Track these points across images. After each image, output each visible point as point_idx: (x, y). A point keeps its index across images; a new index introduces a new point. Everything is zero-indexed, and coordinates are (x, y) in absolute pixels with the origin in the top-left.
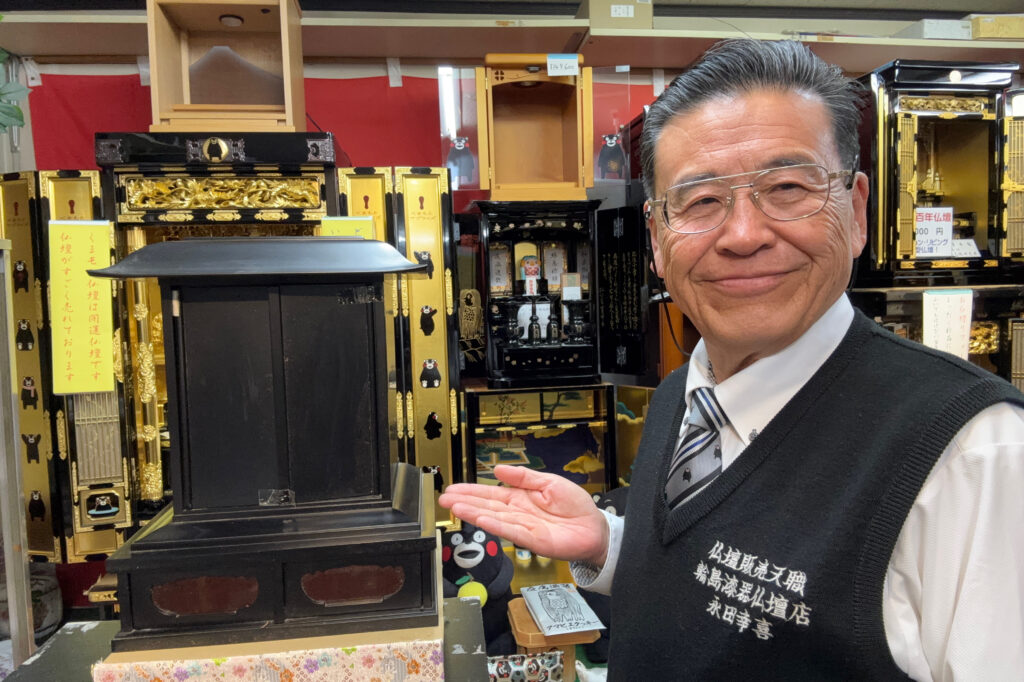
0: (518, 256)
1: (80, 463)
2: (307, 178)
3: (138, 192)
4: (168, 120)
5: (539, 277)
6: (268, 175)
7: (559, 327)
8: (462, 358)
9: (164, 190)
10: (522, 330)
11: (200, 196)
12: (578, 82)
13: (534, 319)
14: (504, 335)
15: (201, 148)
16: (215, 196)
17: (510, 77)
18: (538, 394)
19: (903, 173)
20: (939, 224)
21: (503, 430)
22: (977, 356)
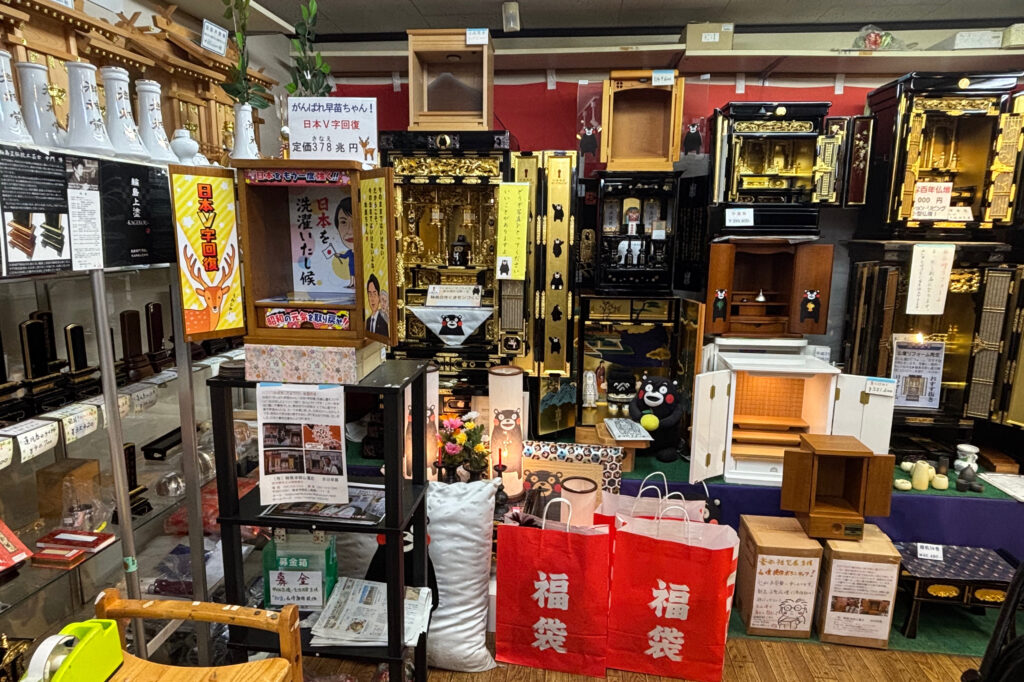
0: (625, 208)
2: (493, 158)
3: (400, 166)
4: (419, 123)
5: (638, 222)
6: (471, 156)
7: (646, 258)
8: (581, 274)
9: (415, 165)
10: (620, 258)
11: (433, 169)
12: (674, 90)
13: (629, 251)
14: (609, 260)
15: (436, 140)
17: (627, 86)
18: (629, 302)
19: (910, 157)
20: (940, 195)
21: (604, 323)
22: (959, 294)
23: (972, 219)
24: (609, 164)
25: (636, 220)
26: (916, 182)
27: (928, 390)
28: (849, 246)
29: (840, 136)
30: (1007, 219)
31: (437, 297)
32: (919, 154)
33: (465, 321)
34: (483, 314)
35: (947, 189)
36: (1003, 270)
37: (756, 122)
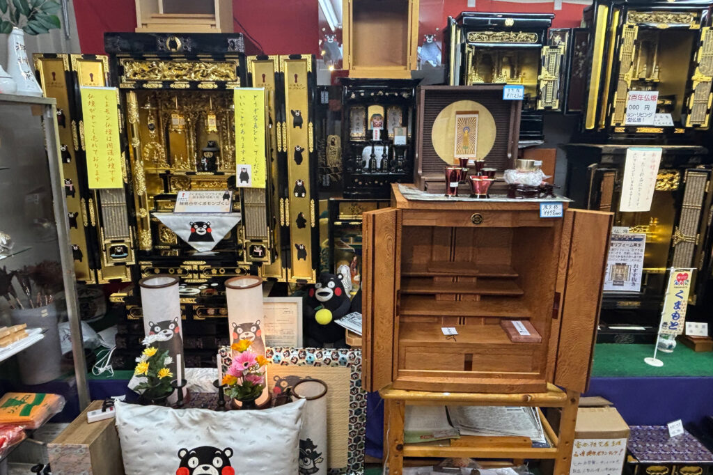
0: (370, 116)
1: (105, 228)
2: (229, 62)
3: (132, 69)
4: (146, 24)
5: (382, 128)
6: (206, 60)
7: (389, 162)
8: (328, 179)
9: (147, 69)
10: (365, 163)
11: (166, 73)
13: (373, 156)
14: (354, 165)
15: (165, 42)
16: (175, 72)
18: (375, 204)
19: (623, 66)
20: (648, 103)
21: (353, 223)
22: (663, 192)
23: (672, 125)
24: (351, 71)
25: (380, 125)
26: (628, 90)
27: (632, 276)
28: (566, 148)
29: (563, 47)
30: (705, 125)
31: (186, 203)
32: (632, 64)
33: (214, 228)
34: (234, 219)
35: (653, 98)
36: (700, 171)
37: (486, 33)
